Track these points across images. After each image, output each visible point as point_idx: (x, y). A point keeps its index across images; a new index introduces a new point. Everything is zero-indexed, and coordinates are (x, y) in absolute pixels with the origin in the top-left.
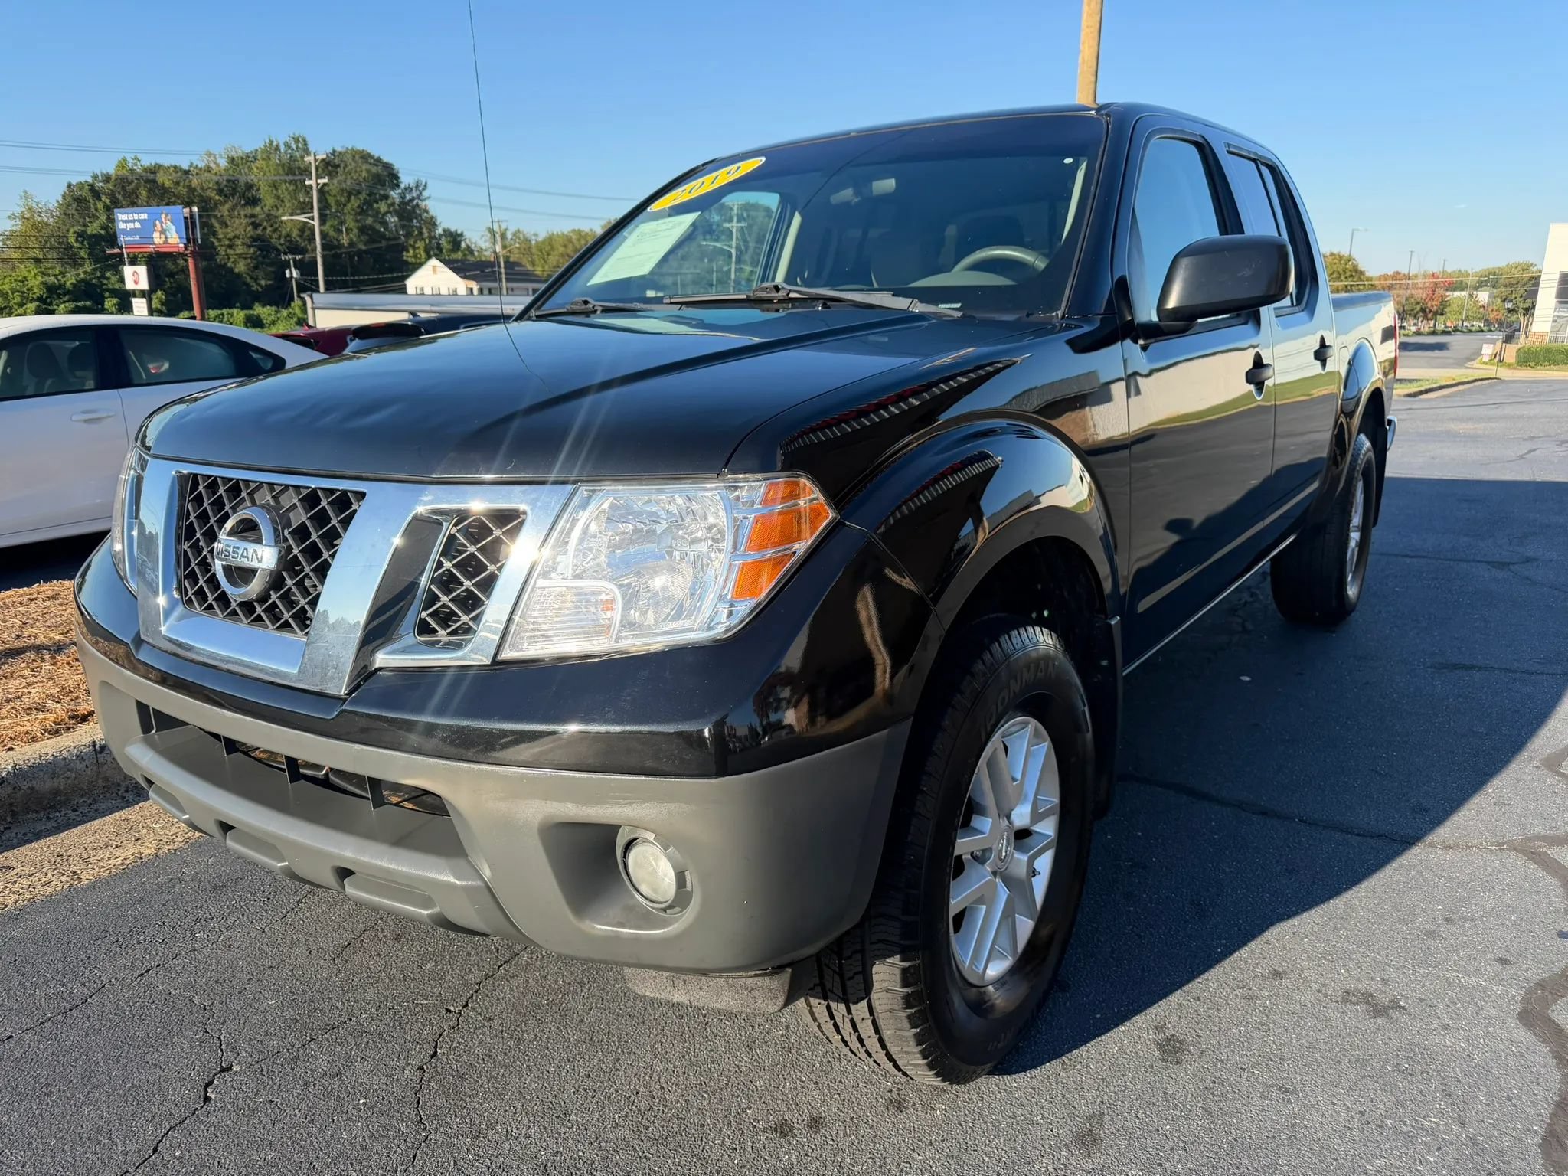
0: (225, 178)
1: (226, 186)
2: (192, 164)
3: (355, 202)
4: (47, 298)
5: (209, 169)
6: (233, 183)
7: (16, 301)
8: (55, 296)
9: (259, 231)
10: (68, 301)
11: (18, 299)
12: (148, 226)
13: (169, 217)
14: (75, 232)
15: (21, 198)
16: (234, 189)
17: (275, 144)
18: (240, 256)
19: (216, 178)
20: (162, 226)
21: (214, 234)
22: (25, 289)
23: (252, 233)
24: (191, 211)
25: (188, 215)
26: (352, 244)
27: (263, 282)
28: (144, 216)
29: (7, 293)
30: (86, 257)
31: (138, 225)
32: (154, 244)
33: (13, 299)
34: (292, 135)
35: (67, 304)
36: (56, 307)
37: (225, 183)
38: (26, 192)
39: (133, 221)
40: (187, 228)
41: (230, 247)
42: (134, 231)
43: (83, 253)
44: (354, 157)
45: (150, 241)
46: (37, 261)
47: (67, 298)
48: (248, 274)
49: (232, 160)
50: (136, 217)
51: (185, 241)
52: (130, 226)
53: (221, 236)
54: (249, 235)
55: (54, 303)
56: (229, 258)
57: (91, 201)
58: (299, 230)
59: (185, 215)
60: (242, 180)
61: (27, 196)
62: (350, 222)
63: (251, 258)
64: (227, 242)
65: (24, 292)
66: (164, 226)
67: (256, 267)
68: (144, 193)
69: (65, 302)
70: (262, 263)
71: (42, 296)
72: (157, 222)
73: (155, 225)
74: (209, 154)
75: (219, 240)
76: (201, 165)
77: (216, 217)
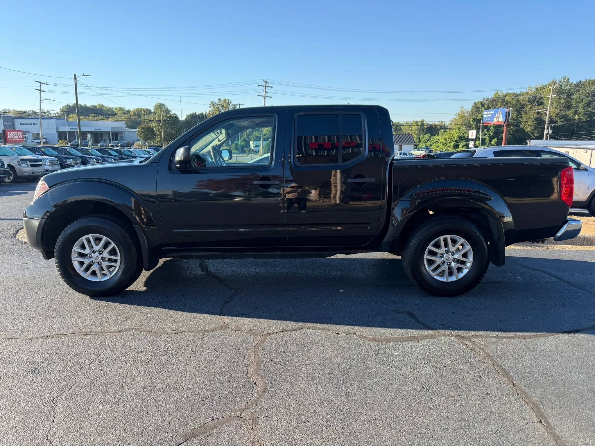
0: (532, 96)
1: (532, 99)
2: (521, 91)
3: (584, 102)
4: (458, 141)
5: (527, 93)
6: (535, 98)
7: (449, 142)
8: (461, 140)
9: (539, 116)
10: (464, 142)
11: (450, 141)
12: (493, 116)
13: (501, 112)
14: (472, 119)
15: (460, 108)
16: (534, 100)
17: (555, 81)
18: (529, 125)
19: (528, 96)
20: (498, 115)
21: (521, 117)
22: (452, 138)
23: (536, 116)
24: (509, 110)
25: (508, 111)
26: (579, 119)
27: (536, 135)
28: (493, 112)
29: (447, 139)
30: (474, 127)
31: (490, 115)
32: (494, 122)
33: (448, 141)
34: (563, 77)
35: (463, 143)
36: (460, 144)
37: (531, 98)
38: (462, 106)
39: (489, 114)
40: (506, 116)
41: (526, 122)
42: (488, 118)
43: (473, 126)
44: (589, 83)
45: (493, 121)
46: (459, 128)
47: (464, 140)
48: (530, 132)
49: (537, 89)
50: (490, 112)
51: (504, 121)
52: (488, 116)
53: (524, 118)
54: (535, 117)
55: (460, 142)
56: (525, 126)
57: (480, 108)
58: (556, 114)
59: (507, 111)
60: (539, 96)
61: (462, 107)
62: (581, 110)
63: (533, 126)
64: (525, 120)
65: (452, 139)
66: (499, 115)
67: (535, 129)
68: (499, 104)
69: (463, 142)
70: (538, 128)
71: (457, 140)
72: (497, 114)
73: (496, 115)
74: (529, 87)
75: (523, 119)
76: (525, 91)
77: (524, 111)
